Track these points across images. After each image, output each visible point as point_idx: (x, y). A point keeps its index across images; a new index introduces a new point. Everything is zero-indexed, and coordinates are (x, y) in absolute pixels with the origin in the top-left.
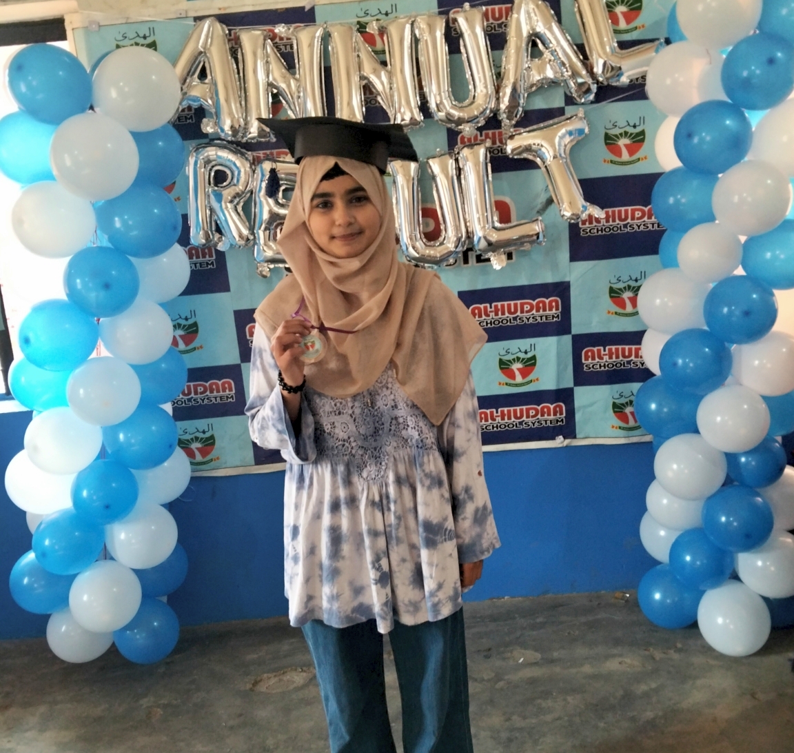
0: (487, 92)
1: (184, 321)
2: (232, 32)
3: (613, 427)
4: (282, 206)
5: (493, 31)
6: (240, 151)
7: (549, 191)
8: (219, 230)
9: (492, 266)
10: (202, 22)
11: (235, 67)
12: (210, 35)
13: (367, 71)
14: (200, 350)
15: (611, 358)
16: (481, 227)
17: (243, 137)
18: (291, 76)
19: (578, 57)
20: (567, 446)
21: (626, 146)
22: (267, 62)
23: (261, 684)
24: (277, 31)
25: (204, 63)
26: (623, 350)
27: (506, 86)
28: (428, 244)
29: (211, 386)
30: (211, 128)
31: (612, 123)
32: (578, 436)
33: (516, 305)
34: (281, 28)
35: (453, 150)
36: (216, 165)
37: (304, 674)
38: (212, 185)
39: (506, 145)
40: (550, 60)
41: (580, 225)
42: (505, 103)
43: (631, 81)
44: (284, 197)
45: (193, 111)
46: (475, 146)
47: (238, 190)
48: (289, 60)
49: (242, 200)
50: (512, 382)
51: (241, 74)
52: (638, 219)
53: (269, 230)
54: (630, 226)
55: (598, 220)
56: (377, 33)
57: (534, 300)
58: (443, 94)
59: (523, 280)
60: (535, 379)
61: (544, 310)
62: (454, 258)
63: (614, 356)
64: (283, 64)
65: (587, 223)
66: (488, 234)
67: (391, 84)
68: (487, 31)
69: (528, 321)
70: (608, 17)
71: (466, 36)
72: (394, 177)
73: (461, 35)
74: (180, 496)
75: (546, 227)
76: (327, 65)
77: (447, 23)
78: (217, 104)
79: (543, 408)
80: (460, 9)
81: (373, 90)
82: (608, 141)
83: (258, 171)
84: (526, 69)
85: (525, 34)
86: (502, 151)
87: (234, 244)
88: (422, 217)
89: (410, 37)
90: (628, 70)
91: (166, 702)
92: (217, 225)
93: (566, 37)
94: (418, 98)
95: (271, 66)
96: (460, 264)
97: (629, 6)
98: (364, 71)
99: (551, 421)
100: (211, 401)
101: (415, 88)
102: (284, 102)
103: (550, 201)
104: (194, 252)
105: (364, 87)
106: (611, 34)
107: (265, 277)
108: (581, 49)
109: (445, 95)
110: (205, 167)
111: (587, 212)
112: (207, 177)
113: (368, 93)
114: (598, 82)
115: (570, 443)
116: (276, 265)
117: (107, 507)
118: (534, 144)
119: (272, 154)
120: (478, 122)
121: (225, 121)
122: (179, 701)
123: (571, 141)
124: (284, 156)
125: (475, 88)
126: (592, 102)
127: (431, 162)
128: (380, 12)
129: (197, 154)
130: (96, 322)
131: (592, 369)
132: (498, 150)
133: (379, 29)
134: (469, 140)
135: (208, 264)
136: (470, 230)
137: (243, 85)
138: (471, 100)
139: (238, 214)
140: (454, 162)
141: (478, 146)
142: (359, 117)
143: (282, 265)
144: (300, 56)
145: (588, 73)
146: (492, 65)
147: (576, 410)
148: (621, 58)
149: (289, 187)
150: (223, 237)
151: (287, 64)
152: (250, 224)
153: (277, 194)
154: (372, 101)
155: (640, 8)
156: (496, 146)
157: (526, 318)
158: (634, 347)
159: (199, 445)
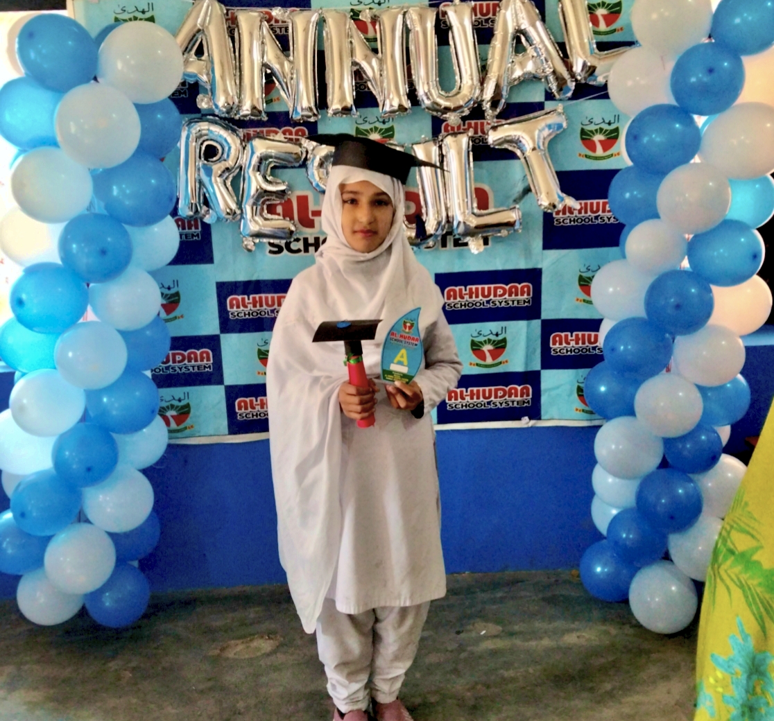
1: (167, 290)
2: (230, 12)
3: (577, 410)
4: (270, 182)
5: (480, 26)
6: (231, 127)
7: (527, 179)
8: (206, 203)
9: (469, 250)
11: (231, 45)
12: (209, 14)
13: (359, 58)
14: (181, 319)
15: (577, 343)
16: (462, 212)
17: (236, 115)
18: (285, 57)
19: (559, 55)
20: (532, 427)
21: (601, 142)
22: (263, 43)
23: (229, 649)
24: (273, 13)
25: (202, 40)
26: (589, 336)
27: (490, 79)
28: (410, 226)
29: (189, 354)
30: (206, 104)
31: (588, 119)
32: (542, 418)
33: (489, 289)
34: (277, 11)
35: (437, 137)
37: (272, 641)
38: (203, 159)
40: (533, 56)
41: (554, 215)
42: (489, 93)
44: (272, 174)
45: (187, 87)
46: (459, 136)
47: (227, 166)
48: (284, 42)
49: (231, 175)
50: (482, 362)
51: (237, 54)
52: (609, 211)
53: (257, 205)
54: (601, 218)
55: (571, 210)
56: (369, 20)
57: (507, 285)
58: (431, 83)
59: (498, 265)
60: (504, 360)
62: (433, 241)
63: (580, 342)
64: (277, 45)
65: (561, 214)
66: (467, 220)
67: (381, 71)
68: (475, 25)
69: (500, 305)
71: (455, 29)
73: (450, 28)
74: (156, 463)
75: (523, 215)
76: (321, 49)
77: (437, 15)
78: (212, 82)
79: (510, 389)
81: (364, 75)
82: (584, 137)
83: (249, 147)
84: (510, 63)
85: (511, 30)
86: (484, 140)
87: (221, 217)
89: (401, 27)
91: (135, 666)
92: (204, 195)
93: (550, 37)
94: (407, 86)
95: (266, 47)
96: (438, 247)
97: (609, 9)
98: (356, 57)
99: (517, 402)
100: (189, 370)
101: (404, 76)
102: (276, 82)
103: (527, 190)
104: (180, 223)
105: (355, 72)
106: (591, 34)
107: (249, 251)
108: (562, 47)
109: (433, 85)
110: (196, 141)
111: (563, 203)
112: (198, 151)
113: (359, 79)
114: (576, 80)
115: (535, 424)
116: (261, 240)
117: (89, 469)
118: (516, 136)
119: (262, 132)
120: (463, 112)
121: (219, 98)
122: (147, 664)
123: (550, 135)
124: (274, 134)
125: (461, 78)
126: (570, 99)
127: (415, 147)
128: (374, 2)
129: (189, 128)
130: (86, 287)
131: (559, 353)
132: (479, 139)
133: (372, 18)
134: (453, 128)
135: (193, 235)
136: (450, 214)
137: (238, 64)
138: (457, 91)
139: (227, 188)
140: (438, 149)
141: (461, 135)
142: (349, 101)
143: (265, 240)
144: (295, 39)
145: (568, 70)
146: (478, 58)
147: (542, 393)
148: (600, 59)
149: (277, 164)
150: (210, 210)
151: (281, 46)
152: (238, 198)
153: (266, 170)
154: (362, 87)
155: (619, 12)
156: (476, 135)
157: (499, 302)
158: (597, 333)
159: (174, 413)
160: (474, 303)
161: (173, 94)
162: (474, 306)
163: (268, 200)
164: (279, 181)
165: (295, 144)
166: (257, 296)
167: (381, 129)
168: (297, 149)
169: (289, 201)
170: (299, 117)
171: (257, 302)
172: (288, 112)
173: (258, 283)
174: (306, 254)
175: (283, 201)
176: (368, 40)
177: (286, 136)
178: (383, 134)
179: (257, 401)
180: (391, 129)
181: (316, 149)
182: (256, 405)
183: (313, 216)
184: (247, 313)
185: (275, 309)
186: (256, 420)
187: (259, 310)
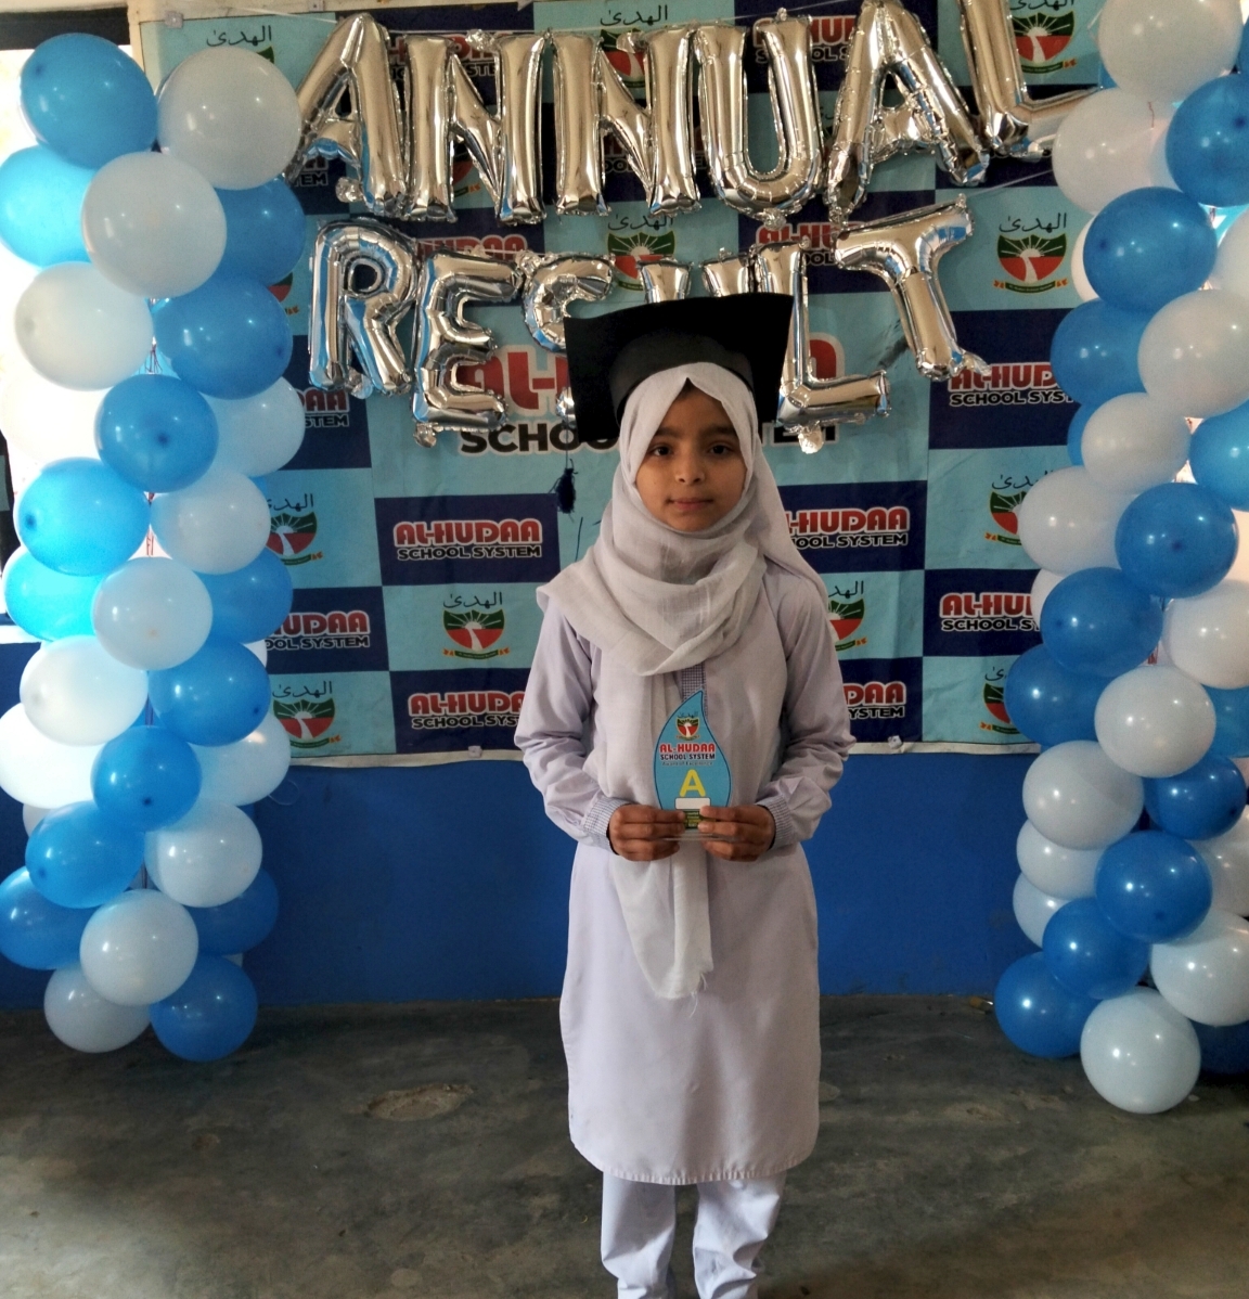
0: (808, 156)
1: (294, 510)
2: (398, 39)
3: (983, 726)
4: (461, 329)
5: (824, 58)
6: (398, 235)
7: (902, 329)
8: (356, 363)
9: (800, 447)
10: (350, 19)
11: (398, 95)
12: (360, 42)
13: (613, 113)
14: (318, 560)
15: (987, 612)
17: (403, 214)
18: (487, 116)
19: (961, 109)
20: (905, 753)
21: (1034, 260)
22: (451, 91)
23: (384, 1105)
24: (468, 40)
25: (348, 86)
26: (1009, 600)
27: (840, 150)
29: (332, 619)
30: (353, 194)
31: (1013, 220)
32: (925, 738)
33: (835, 516)
34: (475, 36)
35: (748, 251)
36: (358, 257)
37: (454, 1095)
38: (350, 288)
39: (835, 248)
40: (915, 111)
41: (950, 389)
42: (837, 174)
43: (1044, 153)
44: (466, 315)
45: (327, 167)
46: (784, 248)
47: (390, 300)
48: (487, 92)
49: (396, 318)
51: (407, 109)
52: (1047, 383)
53: (439, 368)
54: (1032, 395)
55: (979, 380)
57: (866, 510)
58: (734, 156)
59: (849, 475)
60: (861, 639)
61: (882, 526)
63: (992, 609)
64: (476, 96)
65: (961, 386)
66: (798, 396)
67: (650, 137)
68: (813, 57)
69: (854, 544)
70: (1014, 43)
71: (779, 63)
72: (647, 290)
73: (770, 61)
74: (272, 794)
75: (893, 386)
76: (549, 101)
77: (749, 40)
78: (364, 157)
79: (869, 689)
80: (770, 19)
81: (623, 146)
82: (1004, 251)
83: (426, 271)
84: (874, 124)
85: (875, 64)
86: (828, 257)
87: (379, 388)
89: (686, 60)
90: (1042, 135)
91: (227, 1125)
92: (354, 355)
93: (944, 74)
94: (693, 161)
95: (456, 98)
97: (1052, 27)
98: (607, 114)
99: (882, 710)
100: (332, 644)
101: (690, 149)
102: (474, 158)
103: (902, 346)
104: (315, 398)
105: (606, 139)
106: (1017, 72)
107: (427, 445)
108: (967, 93)
109: (738, 159)
110: (340, 260)
111: (961, 365)
112: (342, 276)
113: (612, 150)
114: (992, 152)
115: (911, 748)
116: (447, 428)
117: (147, 802)
118: (881, 249)
119: (450, 243)
120: (790, 207)
121: (375, 184)
122: (249, 1124)
123: (942, 247)
124: (470, 247)
125: (788, 149)
126: (981, 185)
128: (640, 18)
129: (328, 238)
130: (146, 500)
131: (954, 628)
132: (821, 256)
133: (636, 46)
134: (775, 235)
135: (336, 419)
137: (408, 127)
138: (782, 170)
139: (389, 338)
140: (747, 271)
141: (789, 247)
142: (595, 188)
143: (455, 429)
144: (504, 83)
145: (977, 134)
146: (819, 113)
147: (924, 697)
148: (1032, 112)
149: (474, 299)
150: (362, 376)
151: (482, 96)
152: (407, 356)
153: (455, 310)
154: (618, 165)
155: (1068, 32)
156: (817, 249)
157: (851, 538)
158: (1025, 596)
159: (308, 715)
160: (809, 540)
161: (303, 177)
162: (809, 545)
163: (458, 359)
164: (477, 327)
165: (505, 263)
166: (443, 523)
167: (652, 239)
168: (506, 272)
169: (495, 362)
170: (511, 217)
171: (443, 534)
172: (492, 210)
173: (444, 500)
174: (524, 453)
177: (489, 250)
178: (655, 246)
179: (443, 699)
180: (669, 238)
181: (539, 272)
182: (442, 705)
183: (535, 387)
184: (426, 551)
185: (473, 545)
186: (441, 730)
187: (445, 547)
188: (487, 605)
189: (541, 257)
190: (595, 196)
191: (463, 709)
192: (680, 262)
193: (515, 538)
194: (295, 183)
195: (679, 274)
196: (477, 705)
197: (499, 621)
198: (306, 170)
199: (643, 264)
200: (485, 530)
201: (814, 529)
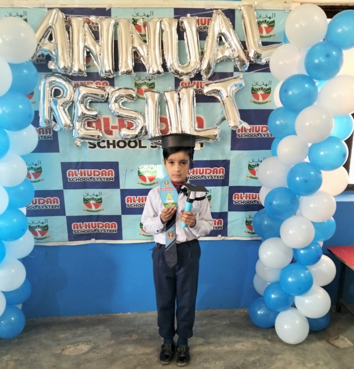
0: (196, 61)
1: (35, 166)
2: (68, 18)
3: (245, 232)
4: (89, 110)
6: (68, 80)
7: (224, 113)
8: (54, 120)
10: (52, 10)
11: (68, 36)
12: (56, 17)
13: (136, 45)
14: (42, 181)
15: (246, 198)
16: (189, 128)
17: (70, 73)
18: (97, 43)
19: (241, 47)
20: (222, 240)
21: (261, 95)
22: (85, 35)
23: (66, 350)
24: (90, 19)
26: (253, 195)
27: (205, 58)
29: (47, 200)
30: (53, 66)
31: (256, 82)
32: (228, 235)
33: (203, 170)
34: (93, 18)
35: (177, 89)
37: (88, 346)
38: (53, 96)
40: (228, 48)
41: (237, 133)
42: (204, 66)
43: (266, 62)
44: (90, 106)
45: (45, 57)
46: (189, 88)
47: (66, 100)
48: (96, 36)
49: (68, 106)
51: (71, 40)
52: (265, 131)
53: (81, 122)
54: (260, 135)
55: (245, 130)
56: (143, 25)
57: (212, 168)
58: (174, 60)
59: (207, 158)
61: (217, 173)
63: (248, 198)
64: (93, 37)
65: (240, 132)
67: (148, 52)
68: (198, 30)
69: (209, 178)
70: (258, 29)
71: (188, 31)
72: (147, 100)
73: (185, 30)
75: (221, 132)
76: (116, 40)
77: (178, 23)
78: (57, 56)
80: (185, 17)
81: (139, 54)
82: (253, 92)
83: (77, 91)
84: (216, 51)
85: (216, 33)
86: (202, 92)
87: (62, 128)
88: (160, 122)
89: (159, 29)
90: (266, 57)
91: (16, 358)
92: (54, 117)
94: (161, 60)
95: (86, 37)
97: (268, 24)
98: (134, 44)
99: (216, 227)
100: (47, 207)
101: (160, 56)
102: (92, 56)
103: (224, 119)
104: (41, 130)
105: (134, 52)
106: (259, 37)
107: (78, 146)
108: (244, 44)
110: (49, 87)
111: (242, 125)
112: (50, 92)
113: (136, 56)
114: (250, 61)
115: (224, 238)
116: (84, 141)
118: (218, 89)
119: (85, 83)
120: (191, 76)
121: (61, 64)
122: (23, 358)
123: (236, 90)
124: (91, 84)
125: (190, 58)
126: (246, 71)
127: (166, 93)
128: (145, 15)
129: (46, 80)
131: (237, 203)
132: (200, 91)
133: (143, 23)
134: (186, 84)
135: (48, 137)
137: (71, 46)
138: (188, 64)
139: (65, 112)
140: (177, 95)
141: (190, 88)
142: (131, 68)
143: (87, 141)
144: (102, 33)
145: (246, 56)
146: (199, 47)
147: (228, 223)
148: (263, 50)
149: (93, 100)
150: (57, 124)
151: (95, 37)
152: (71, 118)
153: (86, 103)
154: (138, 61)
155: (273, 26)
156: (198, 89)
157: (208, 176)
158: (257, 194)
159: (40, 230)
160: (195, 177)
161: (37, 60)
162: (195, 179)
163: (88, 119)
164: (93, 110)
165: (102, 90)
166: (83, 170)
167: (148, 84)
168: (103, 93)
169: (99, 120)
170: (104, 75)
171: (82, 173)
172: (98, 73)
173: (83, 163)
174: (108, 149)
175: (96, 120)
176: (141, 35)
177: (97, 85)
178: (149, 86)
179: (83, 224)
180: (153, 84)
181: (113, 93)
182: (83, 226)
183: (112, 128)
184: (77, 179)
185: (92, 177)
186: (82, 234)
187: (83, 178)
188: (97, 196)
189: (114, 88)
190: (131, 70)
191: (89, 228)
192: (157, 91)
193: (106, 175)
194: (34, 62)
195: (157, 95)
196: (94, 226)
197: (101, 201)
198: (38, 58)
199: (146, 91)
200: (96, 173)
201: (197, 174)
